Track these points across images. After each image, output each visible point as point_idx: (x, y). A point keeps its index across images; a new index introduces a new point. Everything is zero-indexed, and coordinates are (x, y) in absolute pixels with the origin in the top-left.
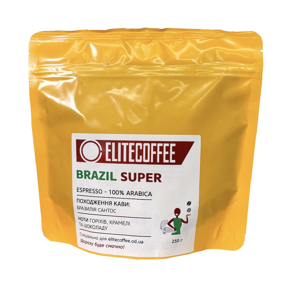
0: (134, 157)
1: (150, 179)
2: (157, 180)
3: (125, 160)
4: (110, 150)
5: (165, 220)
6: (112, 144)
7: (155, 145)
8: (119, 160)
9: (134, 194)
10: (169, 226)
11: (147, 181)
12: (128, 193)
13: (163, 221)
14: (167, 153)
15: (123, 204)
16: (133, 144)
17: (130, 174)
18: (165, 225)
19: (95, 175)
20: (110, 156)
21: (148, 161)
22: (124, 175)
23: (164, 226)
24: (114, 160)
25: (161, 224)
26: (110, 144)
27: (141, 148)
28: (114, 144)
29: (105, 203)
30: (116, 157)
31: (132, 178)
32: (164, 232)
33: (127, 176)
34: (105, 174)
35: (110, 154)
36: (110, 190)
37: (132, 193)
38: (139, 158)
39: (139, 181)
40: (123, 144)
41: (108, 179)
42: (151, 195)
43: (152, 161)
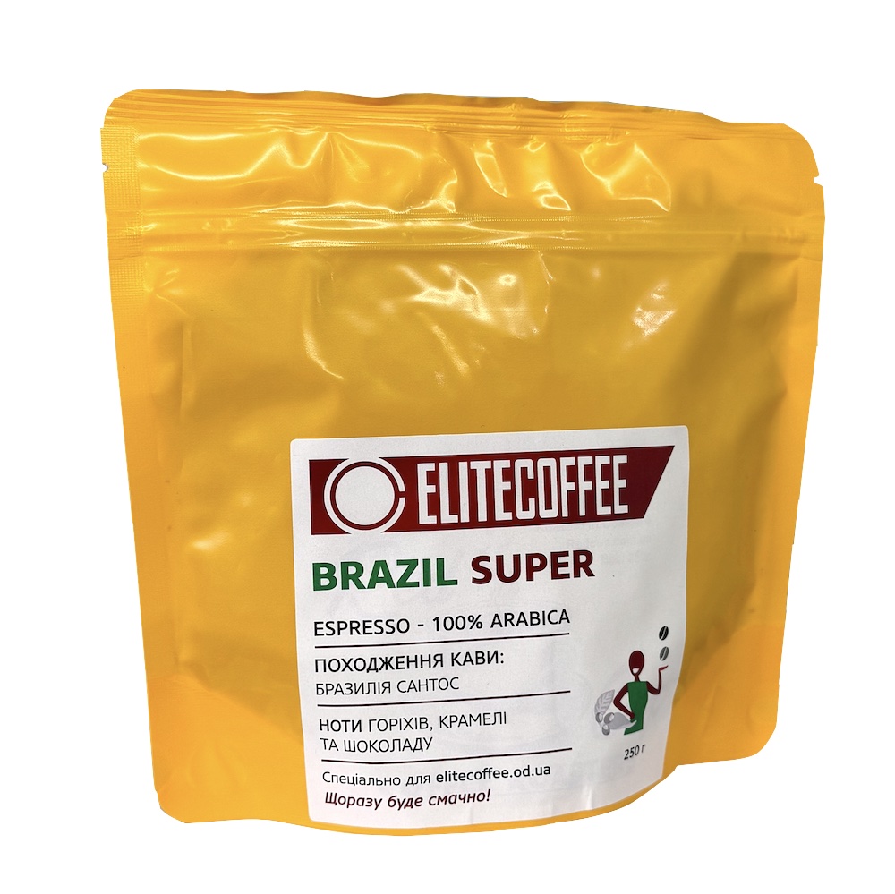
0: (509, 505)
1: (561, 571)
2: (582, 571)
3: (482, 516)
4: (432, 489)
5: (606, 693)
6: (437, 468)
7: (570, 461)
8: (465, 518)
9: (515, 622)
10: (616, 710)
11: (555, 576)
12: (496, 621)
13: (601, 697)
14: (606, 484)
15: (482, 658)
16: (507, 463)
17: (500, 559)
18: (607, 708)
19: (381, 574)
20: (434, 508)
21: (553, 513)
22: (482, 564)
23: (604, 710)
24: (447, 517)
25: (597, 705)
26: (431, 467)
27: (531, 475)
28: (444, 467)
29: (419, 661)
30: (455, 509)
31: (508, 572)
32: (606, 728)
33: (491, 566)
34: (420, 568)
35: (434, 500)
36: (437, 619)
37: (509, 618)
38: (526, 508)
39: (530, 578)
40: (474, 465)
41: (427, 583)
42: (567, 618)
43: (565, 514)
